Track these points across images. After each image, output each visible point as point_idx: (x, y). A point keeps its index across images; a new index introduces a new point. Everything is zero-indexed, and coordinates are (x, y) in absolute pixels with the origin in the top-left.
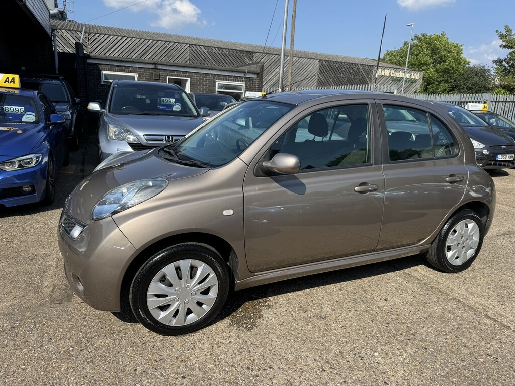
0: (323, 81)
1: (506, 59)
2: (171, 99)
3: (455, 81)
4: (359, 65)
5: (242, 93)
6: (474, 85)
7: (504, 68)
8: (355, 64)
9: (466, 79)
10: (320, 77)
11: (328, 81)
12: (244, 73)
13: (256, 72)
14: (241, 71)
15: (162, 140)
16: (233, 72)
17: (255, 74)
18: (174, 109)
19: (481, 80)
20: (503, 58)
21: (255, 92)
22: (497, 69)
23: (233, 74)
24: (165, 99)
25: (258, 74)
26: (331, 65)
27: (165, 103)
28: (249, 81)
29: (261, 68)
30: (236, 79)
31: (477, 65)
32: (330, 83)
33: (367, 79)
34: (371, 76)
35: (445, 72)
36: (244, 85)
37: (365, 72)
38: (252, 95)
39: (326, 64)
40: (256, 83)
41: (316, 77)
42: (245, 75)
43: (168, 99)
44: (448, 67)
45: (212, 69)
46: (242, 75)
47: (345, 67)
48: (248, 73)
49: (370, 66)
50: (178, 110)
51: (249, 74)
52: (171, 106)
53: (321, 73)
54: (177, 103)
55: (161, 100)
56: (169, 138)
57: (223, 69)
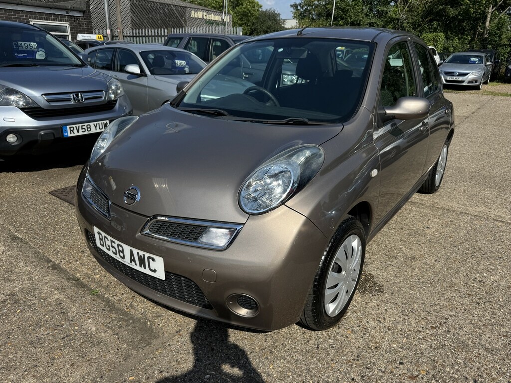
0: (137, 22)
1: (300, 4)
2: (32, 44)
3: (253, 24)
4: (172, 6)
5: (68, 36)
6: (269, 29)
7: (300, 13)
8: (167, 4)
9: (262, 23)
10: (133, 17)
11: (143, 23)
12: (67, 10)
13: (81, 10)
14: (62, 8)
15: (69, 100)
16: (51, 8)
17: (80, 12)
18: (38, 57)
19: (274, 24)
20: (298, 3)
21: (84, 33)
22: (295, 14)
23: (52, 12)
24: (23, 43)
25: (84, 12)
26: (143, 5)
27: (24, 49)
28: (74, 21)
29: (87, 5)
30: (57, 18)
31: (269, 9)
32: (145, 25)
33: (182, 21)
34: (185, 19)
35: (243, 15)
36: (68, 26)
37: (179, 14)
38: (86, 38)
39: (137, 4)
40: (84, 23)
41: (129, 19)
42: (67, 13)
43: (28, 43)
44: (245, 10)
45: (22, 5)
46: (64, 13)
47: (158, 8)
48: (72, 10)
49: (183, 7)
50: (43, 58)
51: (73, 12)
52: (34, 53)
53: (133, 13)
54: (40, 49)
55: (17, 46)
56: (77, 95)
57: (36, 5)
